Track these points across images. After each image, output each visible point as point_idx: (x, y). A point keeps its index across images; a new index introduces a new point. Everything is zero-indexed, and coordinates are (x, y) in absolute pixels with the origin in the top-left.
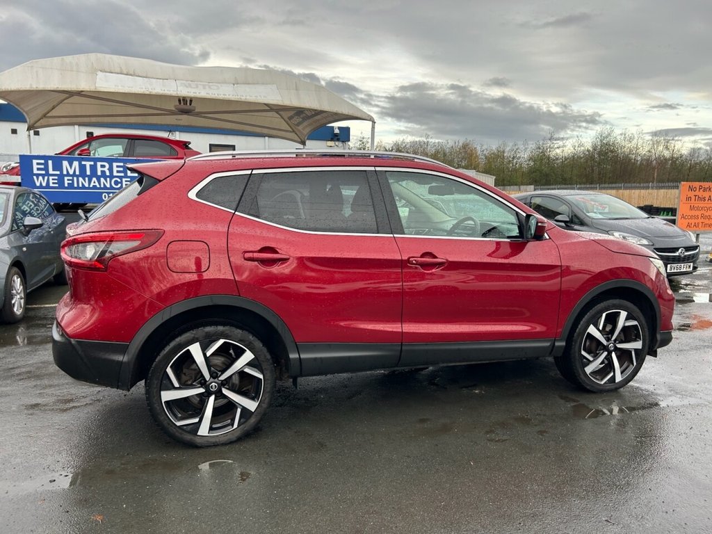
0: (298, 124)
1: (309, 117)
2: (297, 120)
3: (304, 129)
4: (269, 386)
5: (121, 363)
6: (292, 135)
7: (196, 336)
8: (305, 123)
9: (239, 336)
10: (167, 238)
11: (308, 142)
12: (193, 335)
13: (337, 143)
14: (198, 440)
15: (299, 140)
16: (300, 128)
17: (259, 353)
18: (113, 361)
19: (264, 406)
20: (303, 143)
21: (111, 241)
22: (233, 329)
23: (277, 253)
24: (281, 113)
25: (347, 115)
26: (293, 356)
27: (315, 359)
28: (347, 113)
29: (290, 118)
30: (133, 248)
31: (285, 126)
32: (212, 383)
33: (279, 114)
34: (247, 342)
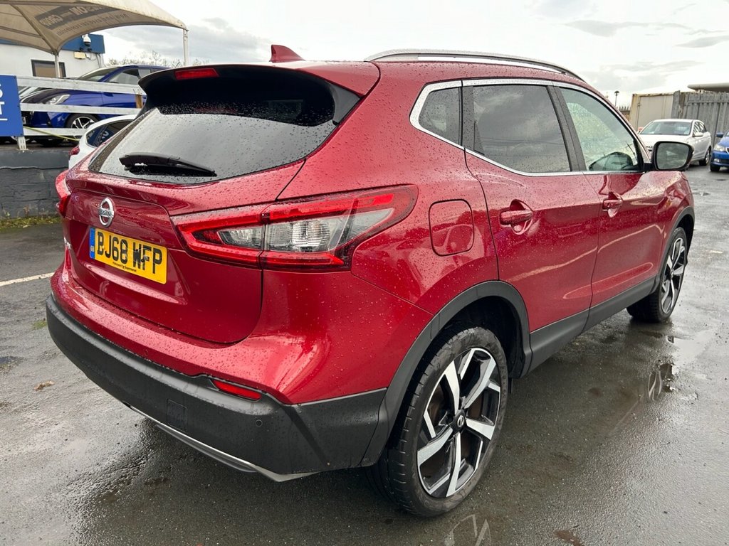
0: (52, 27)
1: (75, 17)
2: (52, 20)
3: (60, 33)
4: (505, 399)
5: (376, 425)
6: (38, 41)
7: (453, 353)
8: (68, 25)
9: (488, 337)
10: (426, 199)
11: (62, 53)
12: (450, 352)
13: (88, 55)
14: (448, 505)
15: (49, 48)
16: (55, 31)
17: (501, 358)
18: (365, 427)
19: (500, 427)
20: (55, 53)
21: (353, 212)
22: (483, 330)
23: (522, 209)
24: (19, 6)
25: (151, 18)
26: (527, 352)
27: (542, 349)
28: (150, 16)
29: (39, 17)
30: (387, 222)
31: (26, 27)
32: (459, 417)
33: (17, 9)
34: (493, 346)
